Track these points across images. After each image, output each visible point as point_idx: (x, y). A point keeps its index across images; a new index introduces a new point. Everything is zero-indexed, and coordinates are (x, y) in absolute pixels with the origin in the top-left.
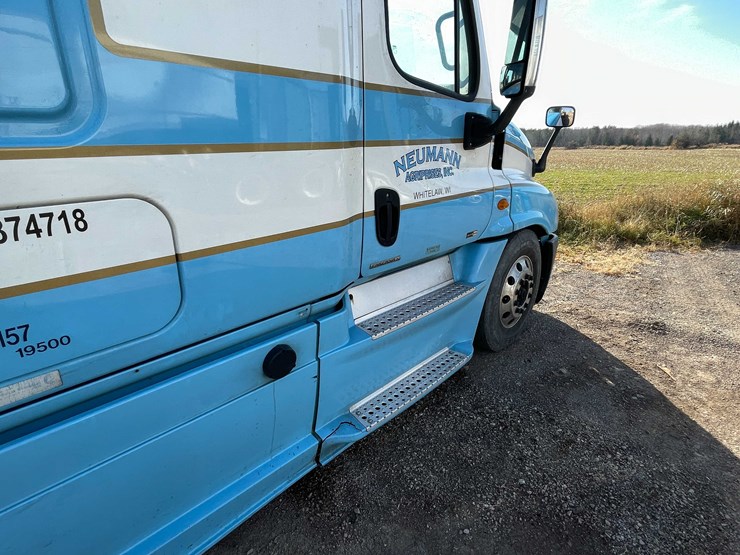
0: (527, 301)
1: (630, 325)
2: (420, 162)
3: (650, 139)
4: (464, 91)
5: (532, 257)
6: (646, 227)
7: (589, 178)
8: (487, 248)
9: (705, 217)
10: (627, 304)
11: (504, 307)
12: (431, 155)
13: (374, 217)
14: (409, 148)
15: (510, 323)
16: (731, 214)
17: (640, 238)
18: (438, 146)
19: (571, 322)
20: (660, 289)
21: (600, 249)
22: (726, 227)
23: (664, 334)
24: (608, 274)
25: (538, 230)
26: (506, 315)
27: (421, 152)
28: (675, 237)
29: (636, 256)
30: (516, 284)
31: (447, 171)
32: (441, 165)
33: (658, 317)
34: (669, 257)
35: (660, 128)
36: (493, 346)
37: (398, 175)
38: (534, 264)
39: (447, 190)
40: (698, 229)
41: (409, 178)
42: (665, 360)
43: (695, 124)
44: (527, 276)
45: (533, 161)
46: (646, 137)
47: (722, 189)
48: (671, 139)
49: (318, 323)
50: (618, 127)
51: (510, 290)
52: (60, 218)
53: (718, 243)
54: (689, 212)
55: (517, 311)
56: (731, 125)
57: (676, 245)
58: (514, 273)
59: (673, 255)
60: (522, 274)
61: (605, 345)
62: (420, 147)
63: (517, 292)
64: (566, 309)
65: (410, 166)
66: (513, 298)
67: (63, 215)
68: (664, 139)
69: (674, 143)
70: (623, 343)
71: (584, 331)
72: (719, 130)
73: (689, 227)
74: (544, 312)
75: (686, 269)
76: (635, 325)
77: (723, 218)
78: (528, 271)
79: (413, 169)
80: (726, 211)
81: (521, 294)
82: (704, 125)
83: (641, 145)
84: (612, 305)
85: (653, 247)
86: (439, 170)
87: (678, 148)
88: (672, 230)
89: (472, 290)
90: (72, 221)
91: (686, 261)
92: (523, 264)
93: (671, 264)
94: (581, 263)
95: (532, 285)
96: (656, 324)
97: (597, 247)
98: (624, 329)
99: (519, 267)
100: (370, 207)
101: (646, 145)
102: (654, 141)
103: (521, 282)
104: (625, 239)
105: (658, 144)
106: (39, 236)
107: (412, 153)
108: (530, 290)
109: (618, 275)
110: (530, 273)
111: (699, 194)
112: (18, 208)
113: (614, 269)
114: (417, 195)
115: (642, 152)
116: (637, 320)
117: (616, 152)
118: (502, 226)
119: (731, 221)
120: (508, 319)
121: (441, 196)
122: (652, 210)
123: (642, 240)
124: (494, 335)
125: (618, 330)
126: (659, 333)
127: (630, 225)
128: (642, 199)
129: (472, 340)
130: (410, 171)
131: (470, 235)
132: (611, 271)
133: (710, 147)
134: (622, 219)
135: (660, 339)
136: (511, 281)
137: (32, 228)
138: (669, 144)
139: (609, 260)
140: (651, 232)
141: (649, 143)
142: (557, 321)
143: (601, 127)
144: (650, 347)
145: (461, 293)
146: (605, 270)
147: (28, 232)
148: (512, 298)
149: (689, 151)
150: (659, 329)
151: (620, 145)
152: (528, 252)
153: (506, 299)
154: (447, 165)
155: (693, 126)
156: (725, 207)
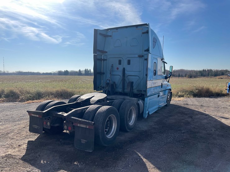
3: (179, 74)
9: (193, 92)
24: (178, 100)
25: (170, 90)
28: (189, 96)
29: (182, 98)
33: (187, 103)
34: (188, 99)
35: (182, 71)
38: (170, 95)
48: (186, 74)
51: (169, 97)
54: (190, 91)
56: (204, 70)
68: (184, 75)
69: (187, 76)
72: (200, 72)
75: (191, 100)
80: (197, 91)
82: (195, 70)
83: (177, 77)
85: (185, 97)
87: (188, 78)
101: (178, 77)
102: (181, 75)
104: (180, 96)
105: (182, 76)
109: (180, 100)
115: (177, 79)
116: (184, 104)
119: (198, 93)
123: (183, 96)
125: (182, 105)
131: (166, 89)
133: (198, 78)
138: (186, 76)
141: (179, 76)
149: (192, 79)
153: (168, 98)
155: (192, 70)
156: (197, 90)
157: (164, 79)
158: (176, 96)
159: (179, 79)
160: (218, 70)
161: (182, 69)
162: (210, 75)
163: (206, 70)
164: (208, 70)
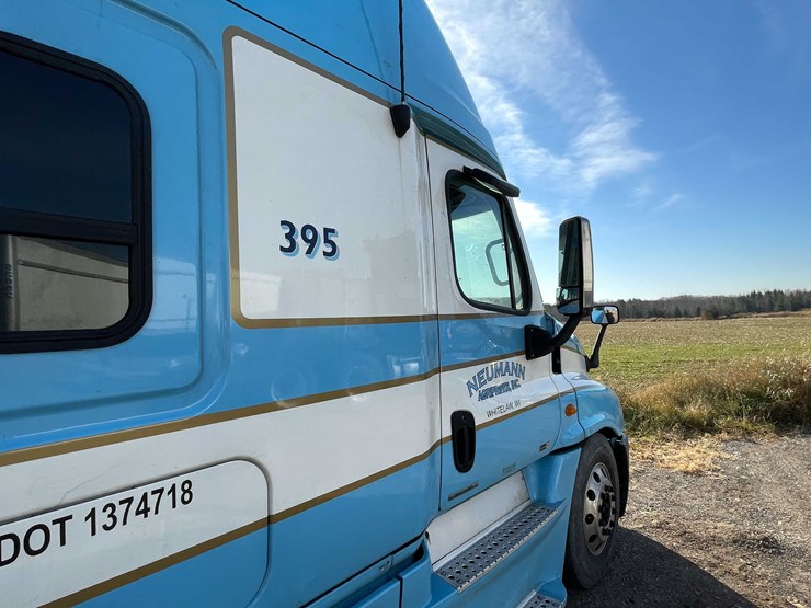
0: (612, 518)
1: (735, 542)
2: (490, 379)
3: (677, 309)
4: (519, 306)
5: (607, 463)
6: (710, 412)
7: (629, 354)
8: (561, 459)
9: (769, 400)
10: (721, 512)
11: (589, 529)
12: (498, 372)
13: (450, 443)
14: (479, 368)
15: (597, 548)
16: (795, 395)
17: (707, 425)
18: (504, 361)
19: (666, 541)
20: (752, 490)
21: (668, 441)
22: (794, 409)
23: (780, 553)
24: (687, 473)
25: (607, 432)
26: (593, 538)
27: (490, 369)
28: (744, 422)
29: (710, 447)
30: (597, 498)
31: (515, 385)
32: (508, 379)
33: (764, 529)
34: (746, 447)
35: (685, 300)
36: (586, 582)
37: (471, 395)
38: (610, 470)
39: (517, 403)
40: (766, 412)
41: (482, 397)
42: (793, 591)
43: (718, 295)
44: (607, 488)
45: (586, 357)
46: (673, 308)
47: (774, 368)
48: (699, 309)
49: (401, 580)
50: (643, 300)
51: (592, 506)
52: (169, 493)
53: (794, 428)
54: (750, 395)
55: (604, 532)
56: (754, 295)
57: (750, 433)
58: (592, 486)
59: (750, 444)
60: (601, 485)
61: (715, 573)
62: (489, 365)
63: (600, 509)
64: (655, 522)
65: (482, 385)
66: (597, 516)
67: (173, 489)
68: (691, 310)
69: (703, 313)
70: (735, 570)
71: (685, 553)
72: (742, 299)
73: (755, 411)
74: (630, 527)
76: (740, 541)
77: (788, 399)
78: (605, 480)
79: (485, 387)
80: (789, 392)
81: (603, 509)
82: (727, 295)
83: (670, 316)
84: (707, 516)
85: (724, 435)
86: (507, 384)
87: (708, 319)
88: (739, 414)
89: (555, 513)
90: (179, 493)
91: (766, 452)
92: (599, 473)
93: (751, 456)
94: (653, 459)
95: (614, 499)
96: (765, 539)
97: (664, 439)
98: (730, 549)
99: (597, 478)
100: (447, 432)
101: (676, 317)
102: (682, 312)
103: (602, 496)
104: (692, 428)
105: (687, 315)
106: (146, 516)
107: (483, 371)
108: (613, 504)
109: (698, 473)
110: (609, 484)
111: (754, 375)
112: (133, 488)
113: (692, 466)
114: (490, 414)
115: (674, 323)
116: (742, 535)
117: (647, 325)
118: (573, 433)
119: (797, 403)
120: (595, 543)
121: (512, 410)
122: (710, 393)
123: (710, 427)
124: (583, 567)
125: (724, 550)
126: (774, 553)
127: (692, 410)
128: (695, 381)
129: (560, 576)
130: (481, 389)
131: (543, 447)
132: (689, 469)
133: (740, 317)
134: (682, 404)
135: (778, 560)
136: (591, 495)
137: (142, 508)
138: (698, 315)
139: (682, 454)
140: (717, 418)
141: (678, 315)
142: (648, 540)
143: (626, 300)
144: (770, 572)
145: (544, 518)
146: (682, 467)
147: (138, 513)
148: (595, 516)
149: (720, 321)
150: (770, 546)
151: (649, 317)
152: (602, 459)
153: (590, 518)
154: (514, 378)
156: (786, 387)
157: (520, 360)
158: (668, 425)
159: (680, 324)
160: (802, 290)
161: (685, 296)
162: (776, 308)
163: (760, 294)
164: (768, 293)
